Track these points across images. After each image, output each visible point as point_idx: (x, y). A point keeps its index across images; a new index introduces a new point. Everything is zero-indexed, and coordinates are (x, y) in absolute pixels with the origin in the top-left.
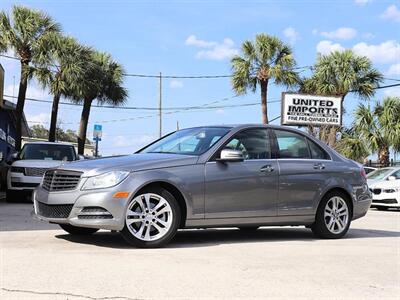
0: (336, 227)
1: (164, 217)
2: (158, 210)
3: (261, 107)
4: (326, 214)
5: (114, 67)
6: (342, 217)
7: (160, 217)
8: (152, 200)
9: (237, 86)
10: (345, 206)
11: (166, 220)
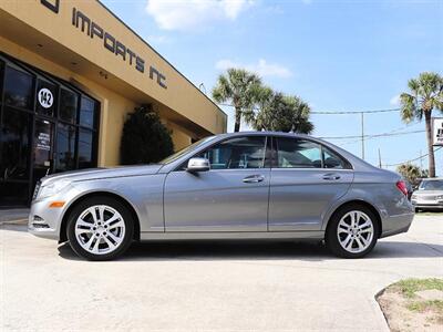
0: (355, 245)
1: (116, 232)
2: (111, 224)
3: (426, 134)
4: (340, 230)
5: (302, 107)
6: (365, 235)
7: (112, 231)
8: (106, 212)
9: (405, 117)
10: (369, 222)
11: (118, 236)
